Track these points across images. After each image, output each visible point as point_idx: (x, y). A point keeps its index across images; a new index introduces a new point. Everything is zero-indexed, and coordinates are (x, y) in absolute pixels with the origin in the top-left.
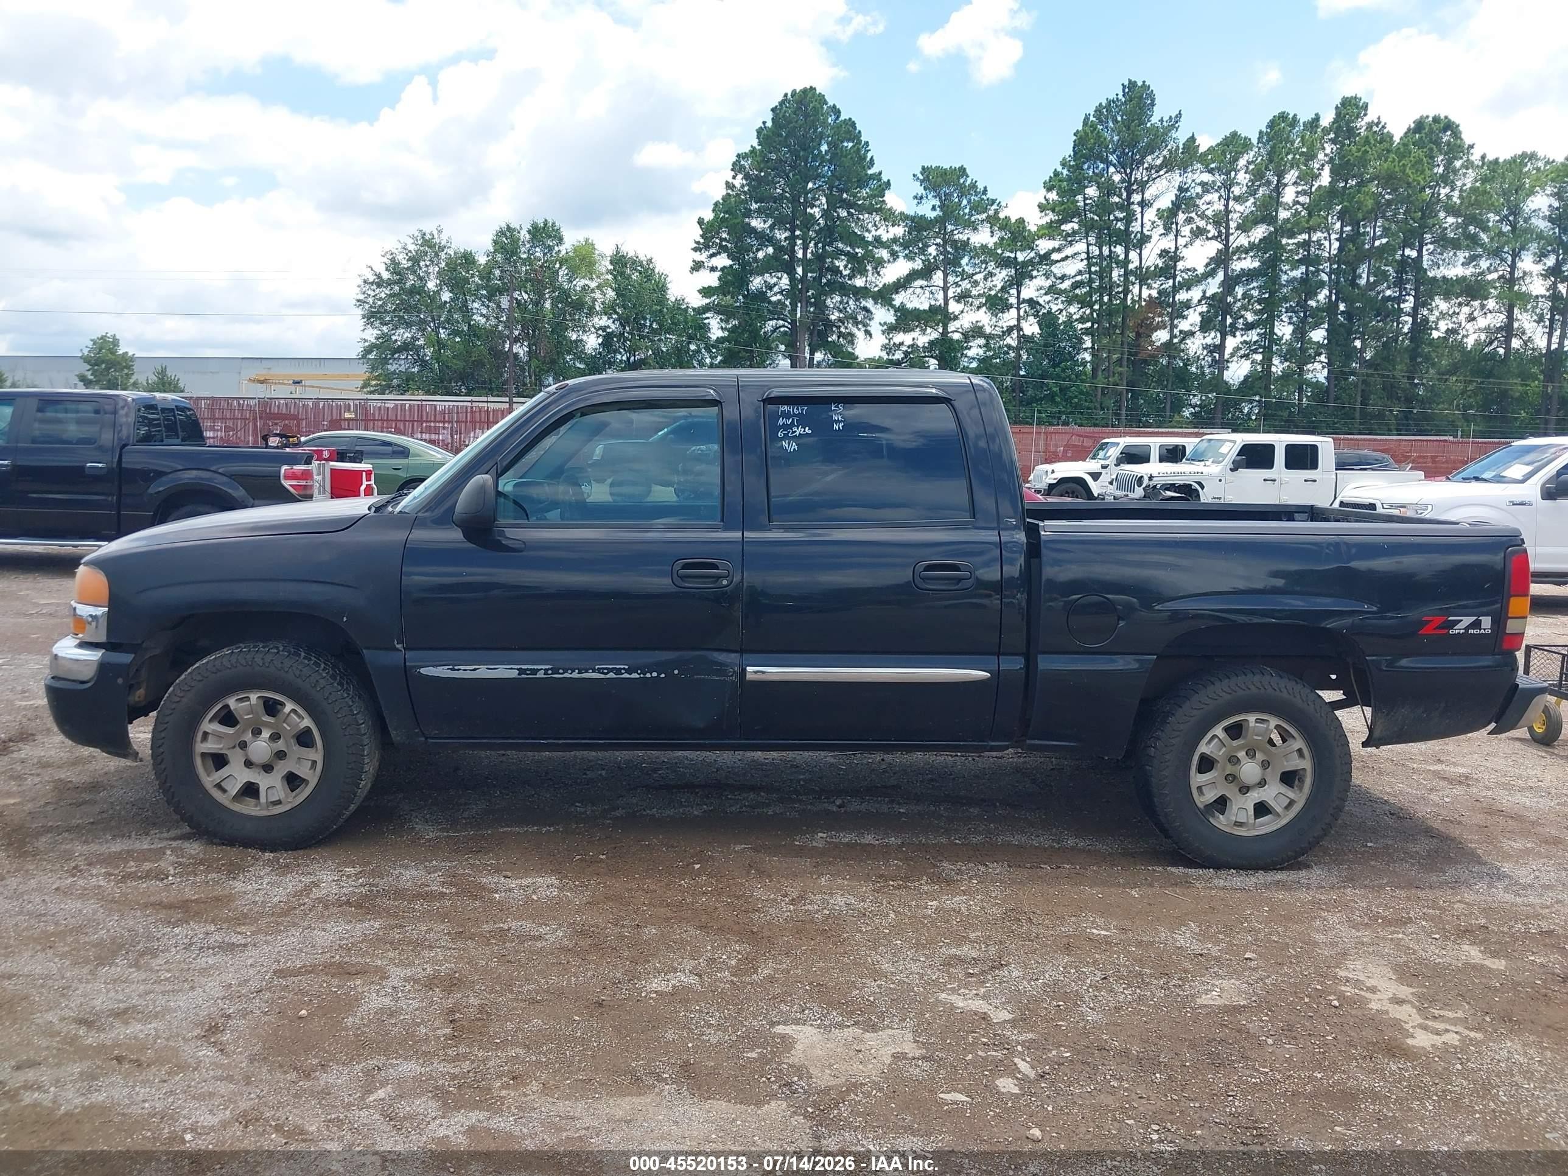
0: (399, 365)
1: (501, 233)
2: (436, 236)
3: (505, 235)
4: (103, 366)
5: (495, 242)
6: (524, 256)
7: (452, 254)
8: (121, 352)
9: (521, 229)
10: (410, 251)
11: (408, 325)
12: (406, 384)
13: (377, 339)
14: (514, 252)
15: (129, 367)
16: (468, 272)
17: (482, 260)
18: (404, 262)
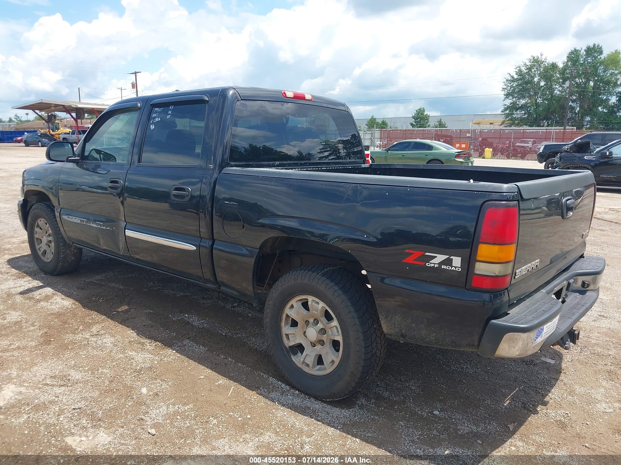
0: (518, 114)
1: (572, 53)
2: (540, 57)
3: (574, 53)
4: (419, 120)
5: (568, 57)
6: (582, 62)
7: (547, 65)
8: (425, 114)
9: (581, 49)
10: (528, 66)
11: (524, 97)
12: (522, 122)
13: (511, 104)
14: (577, 60)
15: (427, 119)
16: (553, 72)
17: (561, 65)
18: (525, 70)
